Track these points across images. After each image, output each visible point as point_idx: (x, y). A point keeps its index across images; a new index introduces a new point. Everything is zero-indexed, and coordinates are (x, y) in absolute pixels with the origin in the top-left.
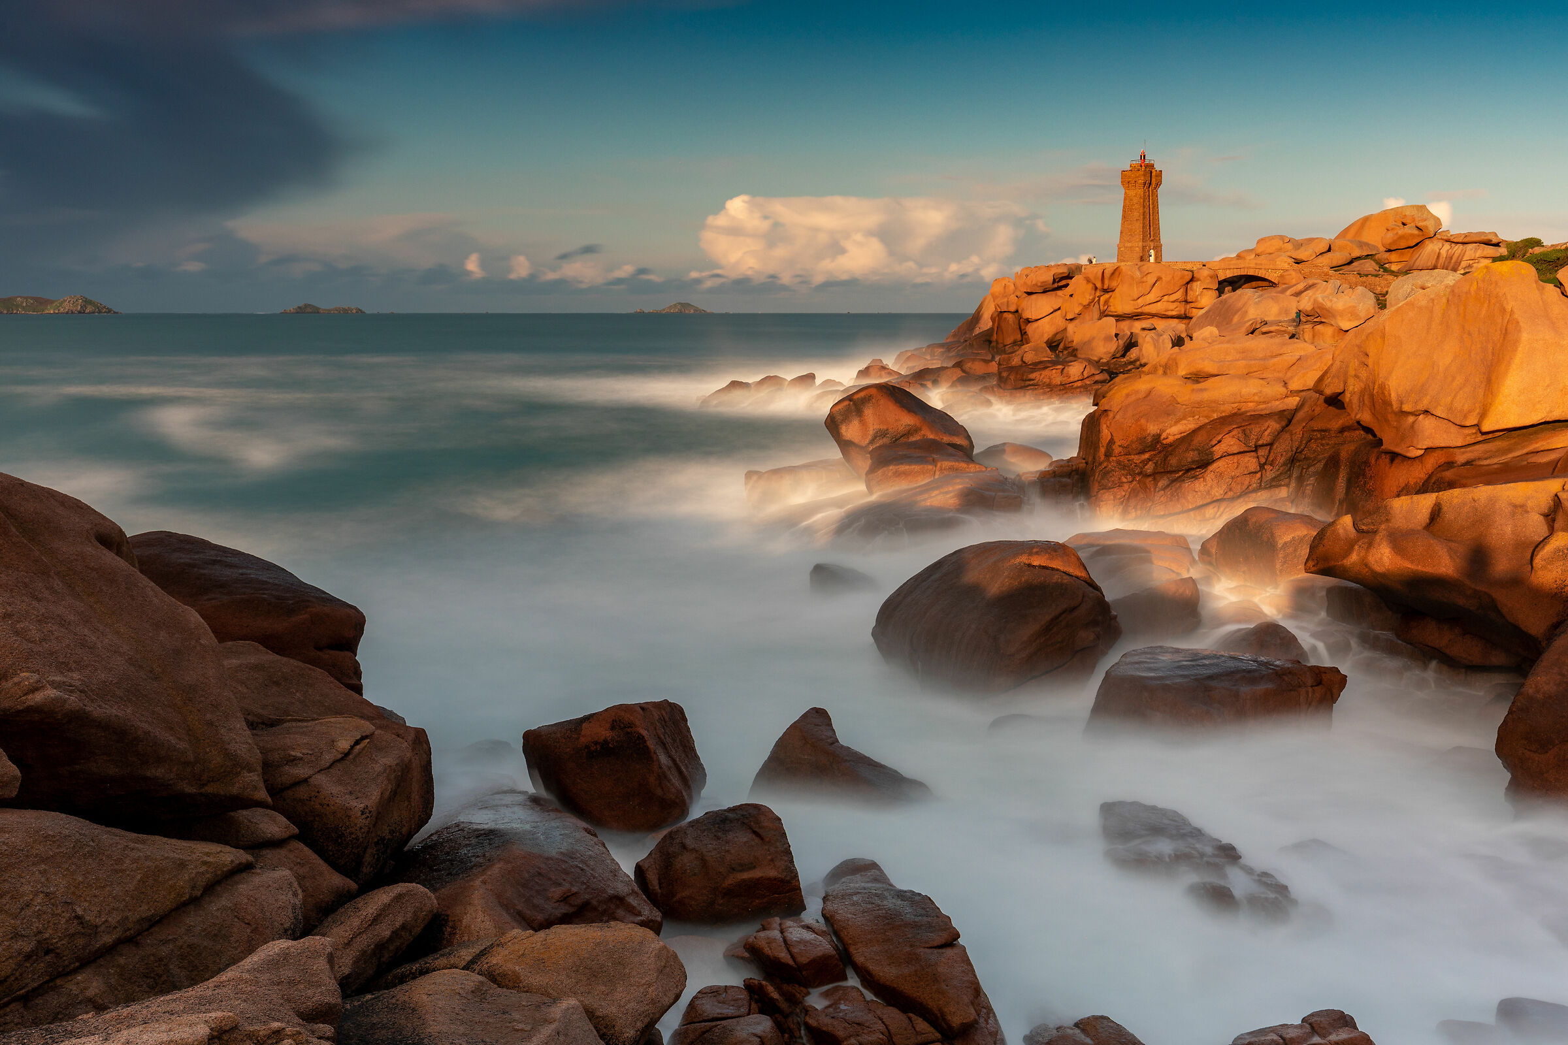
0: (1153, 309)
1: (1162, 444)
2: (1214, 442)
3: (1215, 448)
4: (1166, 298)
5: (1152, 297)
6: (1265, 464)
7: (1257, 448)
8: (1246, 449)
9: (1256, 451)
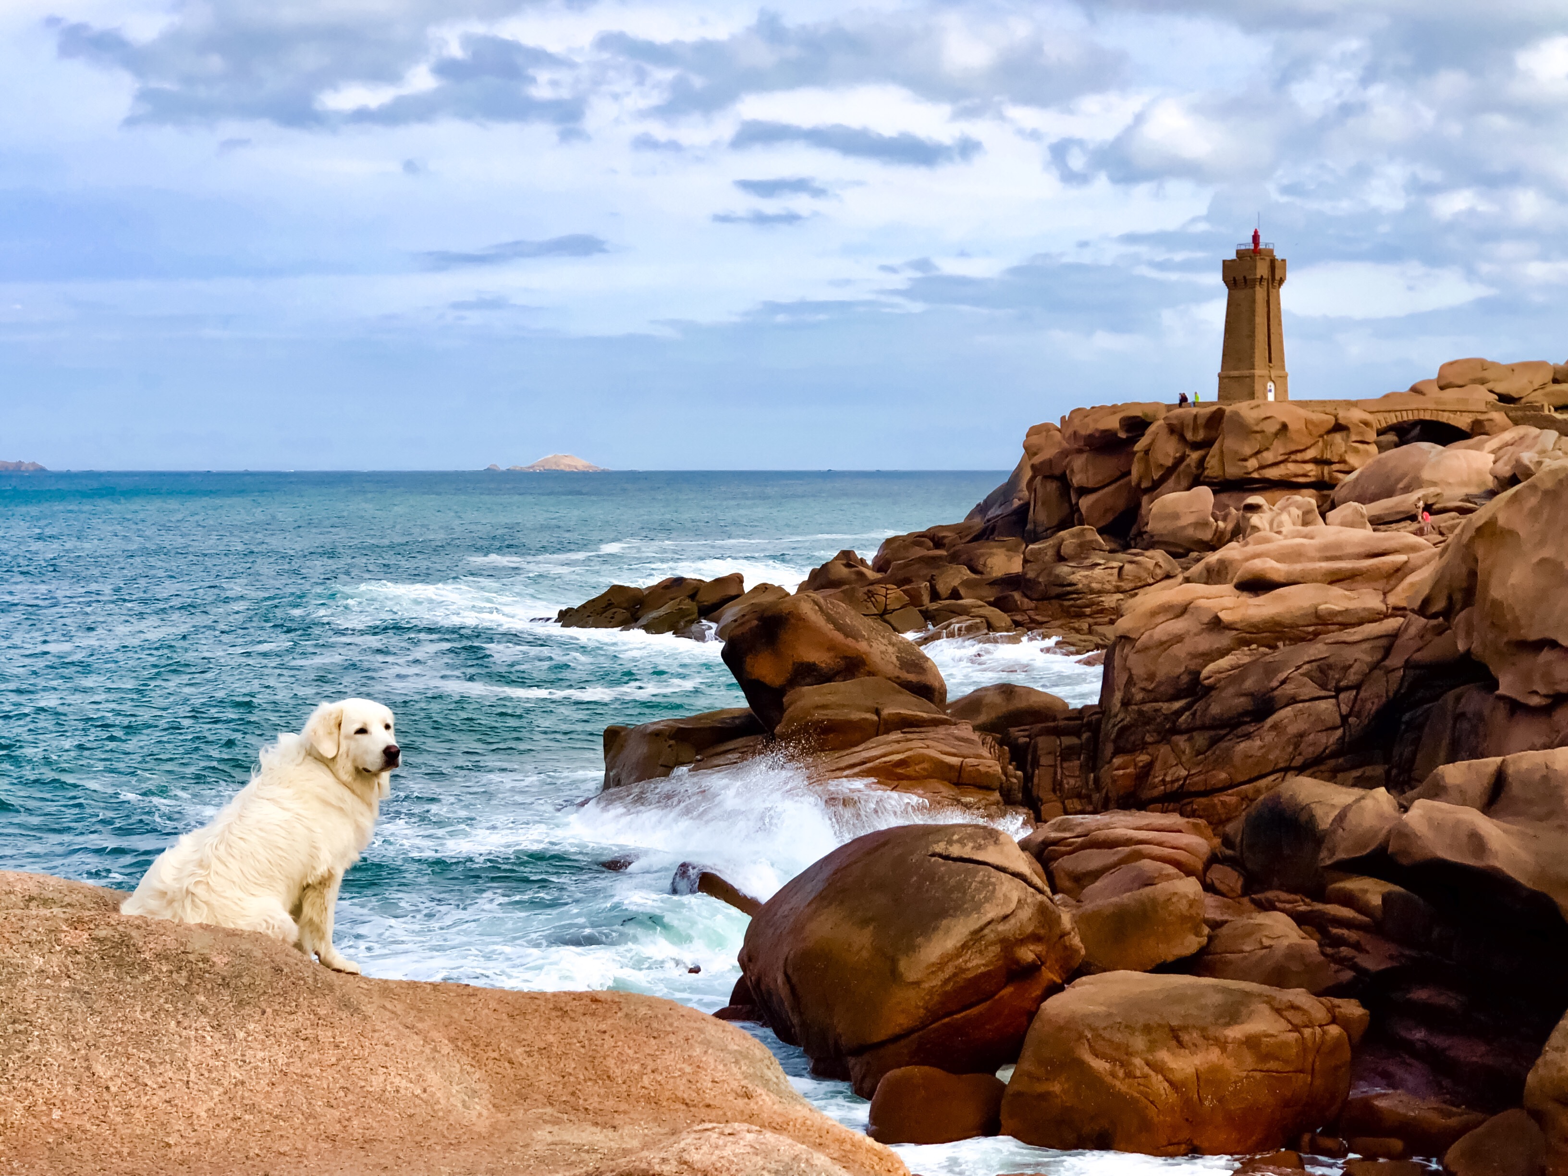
0: (1273, 473)
1: (1203, 686)
2: (1275, 683)
3: (1276, 693)
4: (1293, 457)
5: (1269, 457)
6: (1349, 715)
7: (1339, 690)
8: (1323, 693)
9: (1336, 697)
